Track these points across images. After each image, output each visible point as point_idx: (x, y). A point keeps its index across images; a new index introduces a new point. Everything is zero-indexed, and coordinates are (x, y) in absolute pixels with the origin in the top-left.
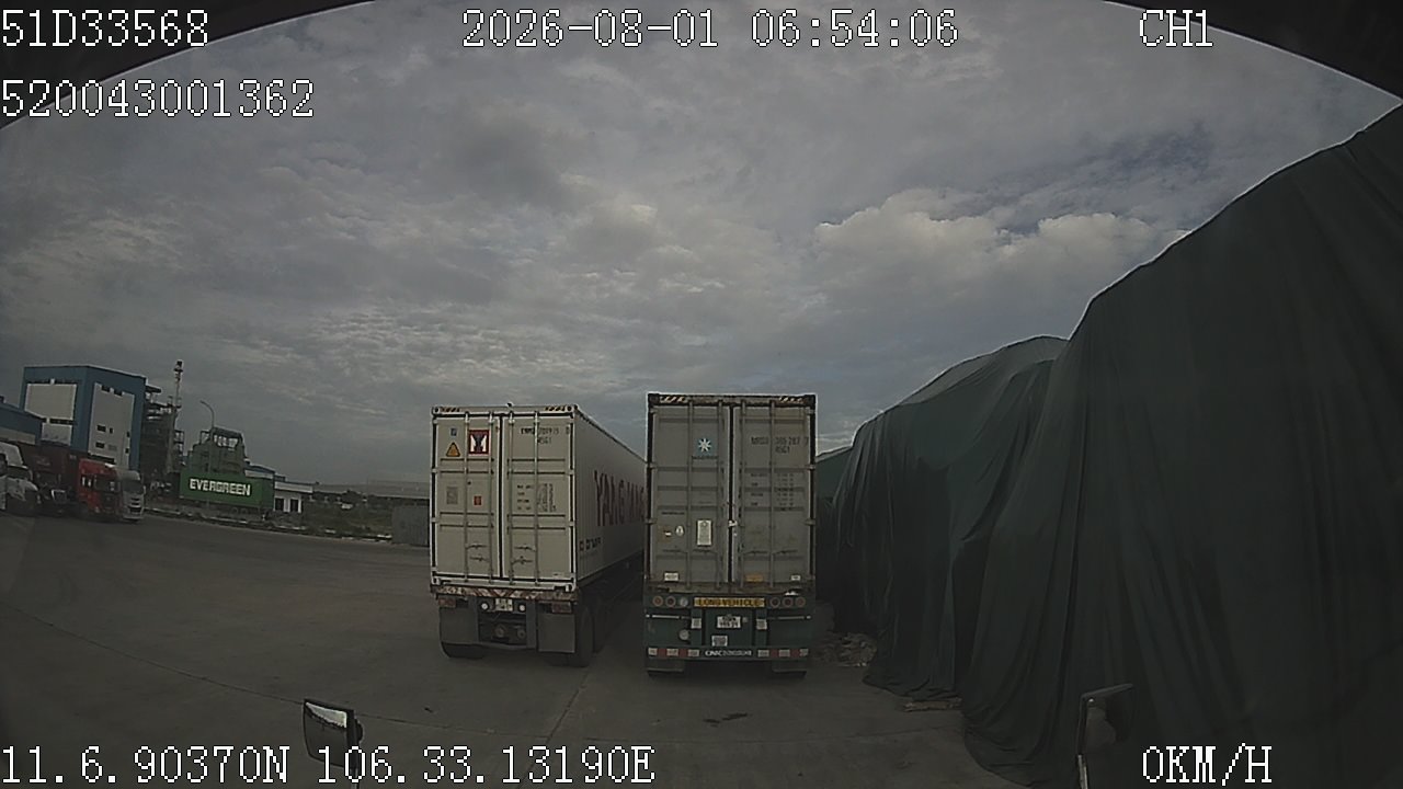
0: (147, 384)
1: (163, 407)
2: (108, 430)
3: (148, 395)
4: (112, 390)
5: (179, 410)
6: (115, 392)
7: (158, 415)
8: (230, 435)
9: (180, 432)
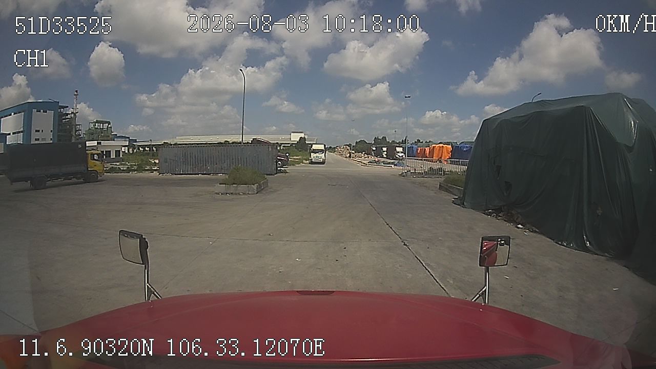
0: (60, 105)
1: (70, 114)
2: (41, 131)
3: (62, 109)
4: (42, 111)
5: (77, 114)
6: (43, 112)
7: (67, 118)
8: (103, 122)
9: (79, 125)
